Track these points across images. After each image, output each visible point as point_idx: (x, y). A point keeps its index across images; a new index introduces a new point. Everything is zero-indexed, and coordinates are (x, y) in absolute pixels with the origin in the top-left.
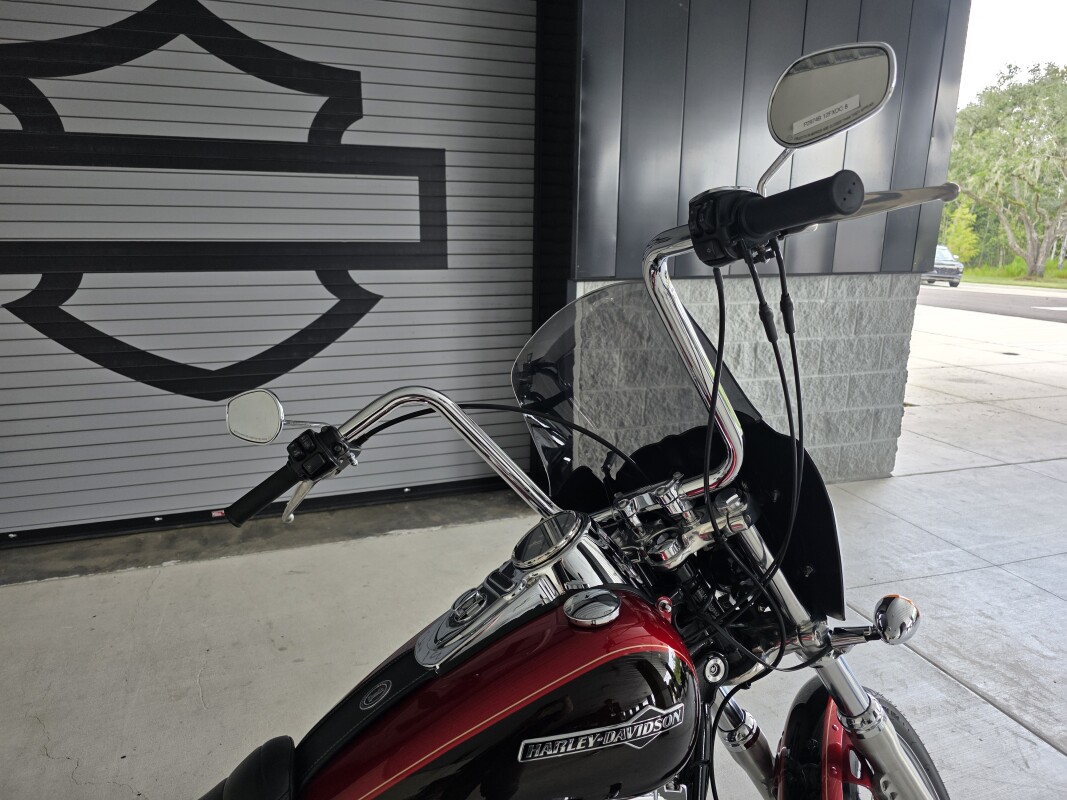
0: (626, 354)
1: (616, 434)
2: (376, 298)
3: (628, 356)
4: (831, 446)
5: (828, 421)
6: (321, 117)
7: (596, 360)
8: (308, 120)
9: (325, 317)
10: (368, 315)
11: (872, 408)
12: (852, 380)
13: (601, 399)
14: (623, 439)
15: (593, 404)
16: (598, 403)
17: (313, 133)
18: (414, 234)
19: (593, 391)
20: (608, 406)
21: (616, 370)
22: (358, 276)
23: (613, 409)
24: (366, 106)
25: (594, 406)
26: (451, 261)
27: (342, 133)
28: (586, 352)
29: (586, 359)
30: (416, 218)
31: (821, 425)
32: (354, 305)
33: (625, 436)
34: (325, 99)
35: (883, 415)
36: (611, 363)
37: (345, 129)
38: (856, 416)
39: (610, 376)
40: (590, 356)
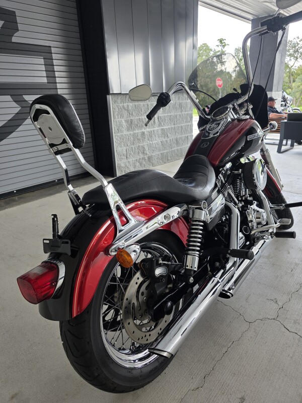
1: (126, 149)
3: (127, 121)
4: (178, 148)
5: (177, 140)
7: (118, 123)
11: (186, 135)
12: (181, 126)
13: (121, 137)
18: (45, 81)
19: (118, 134)
20: (123, 139)
21: (124, 126)
23: (125, 140)
24: (20, 26)
25: (119, 140)
27: (12, 37)
28: (115, 120)
29: (115, 124)
30: (44, 74)
31: (175, 142)
34: (3, 22)
35: (189, 138)
36: (122, 124)
38: (183, 139)
39: (123, 129)
40: (116, 121)
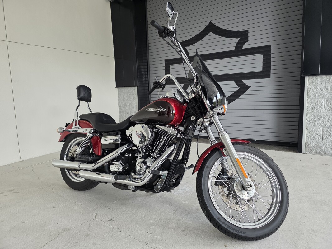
0: (327, 101)
1: (323, 130)
2: (249, 87)
6: (238, 44)
7: (314, 103)
8: (235, 45)
9: (236, 92)
10: (247, 91)
13: (316, 116)
14: (326, 132)
15: (312, 117)
16: (315, 117)
17: (236, 48)
18: (261, 69)
20: (318, 119)
21: (323, 106)
22: (245, 81)
23: (321, 120)
24: (249, 38)
26: (271, 76)
27: (243, 46)
28: (309, 100)
29: (309, 102)
30: (261, 65)
32: (243, 89)
33: (327, 130)
34: (239, 39)
36: (320, 103)
37: (244, 45)
39: (320, 108)
40: (311, 101)
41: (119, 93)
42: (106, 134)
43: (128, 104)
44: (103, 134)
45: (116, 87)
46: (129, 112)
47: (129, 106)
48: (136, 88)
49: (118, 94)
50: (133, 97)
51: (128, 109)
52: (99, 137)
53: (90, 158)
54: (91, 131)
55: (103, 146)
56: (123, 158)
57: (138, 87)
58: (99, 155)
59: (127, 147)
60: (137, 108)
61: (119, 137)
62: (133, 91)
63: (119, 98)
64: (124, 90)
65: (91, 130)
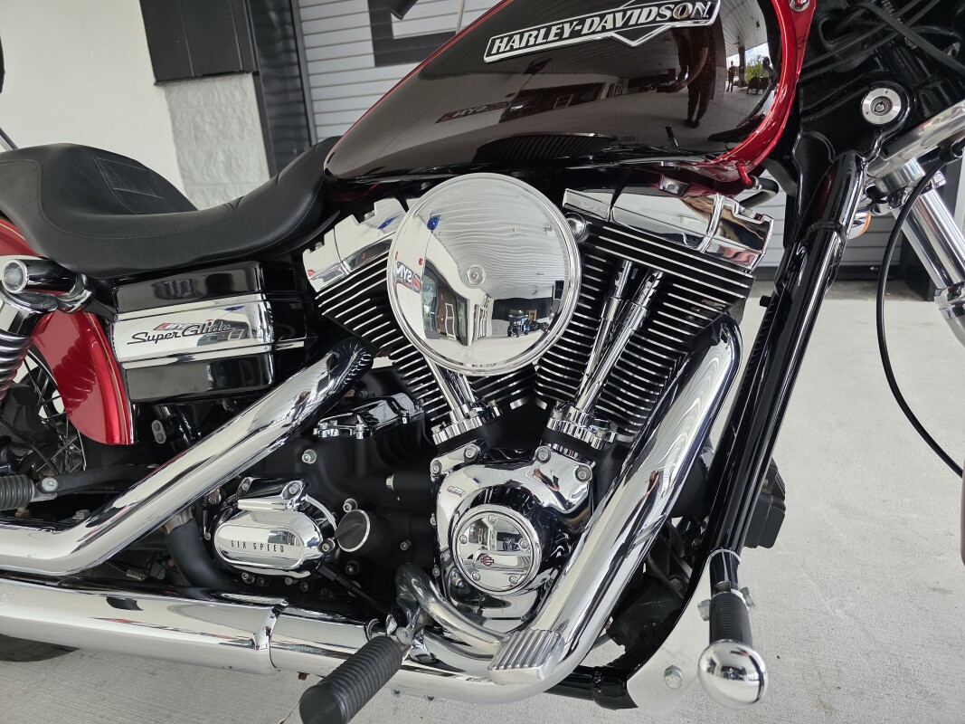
41: (172, 111)
42: (146, 288)
43: (221, 157)
44: (123, 293)
45: (152, 79)
46: (228, 192)
47: (228, 166)
48: (248, 81)
49: (168, 115)
50: (242, 123)
51: (224, 179)
52: (91, 318)
53: (40, 489)
54: (14, 276)
55: (130, 379)
56: (309, 457)
57: (256, 74)
58: (117, 440)
59: (334, 375)
60: (261, 170)
61: (253, 309)
62: (238, 96)
63: (174, 132)
64: (197, 93)
65: (13, 266)
